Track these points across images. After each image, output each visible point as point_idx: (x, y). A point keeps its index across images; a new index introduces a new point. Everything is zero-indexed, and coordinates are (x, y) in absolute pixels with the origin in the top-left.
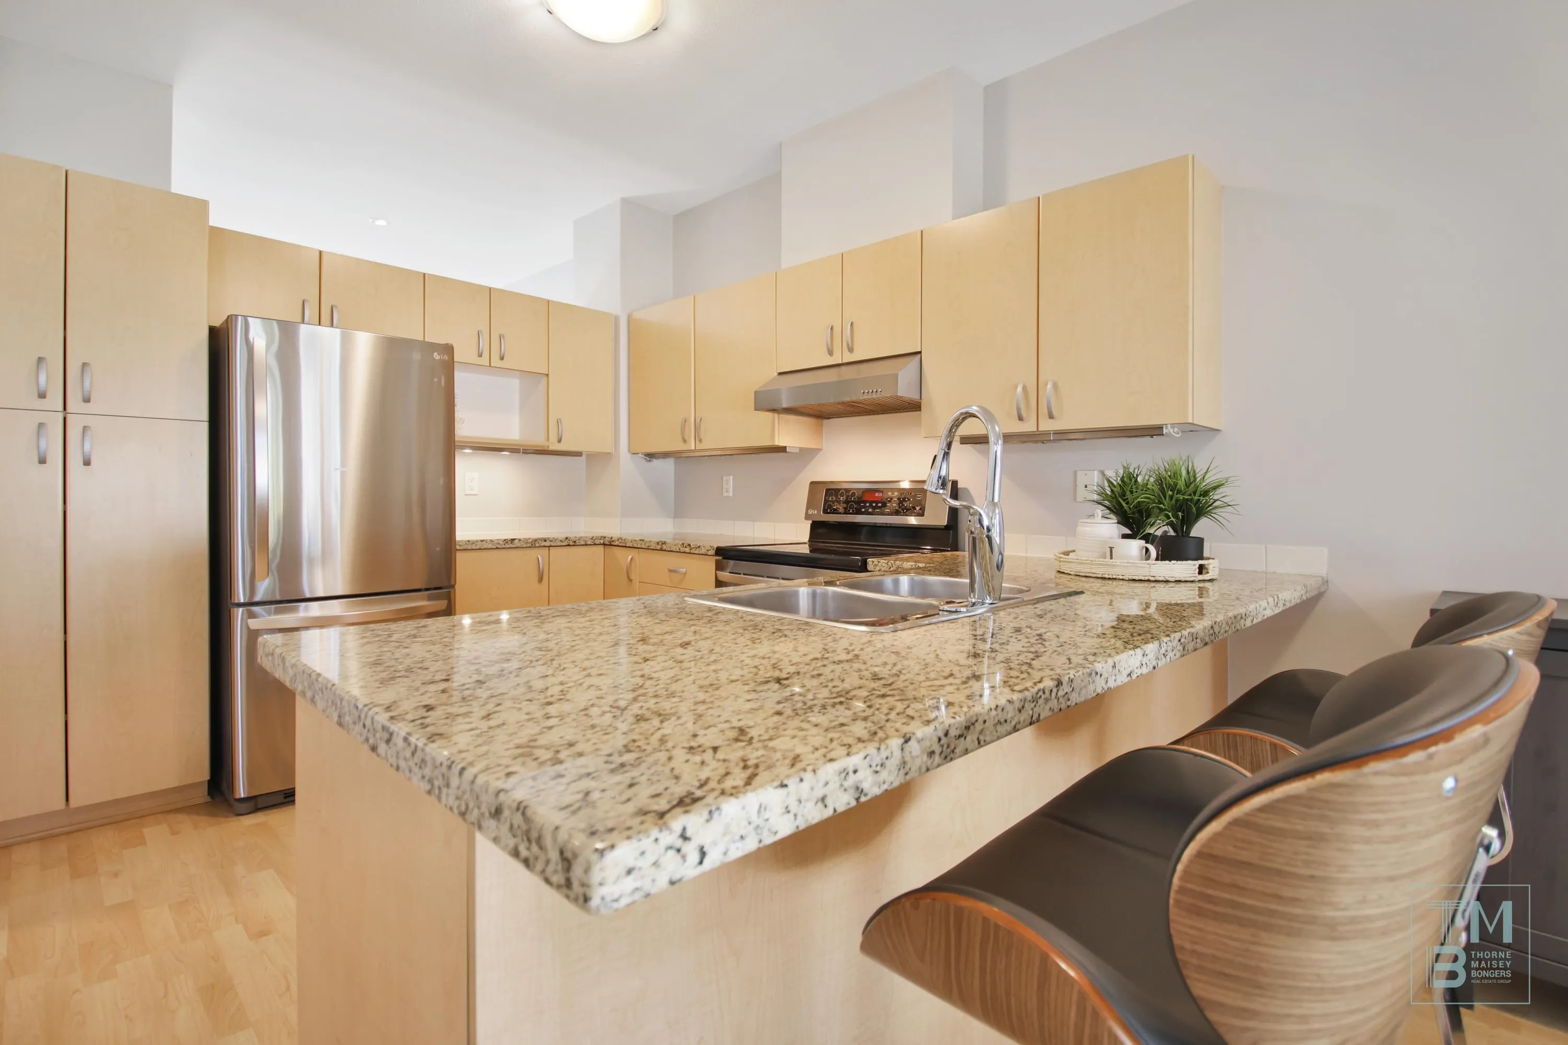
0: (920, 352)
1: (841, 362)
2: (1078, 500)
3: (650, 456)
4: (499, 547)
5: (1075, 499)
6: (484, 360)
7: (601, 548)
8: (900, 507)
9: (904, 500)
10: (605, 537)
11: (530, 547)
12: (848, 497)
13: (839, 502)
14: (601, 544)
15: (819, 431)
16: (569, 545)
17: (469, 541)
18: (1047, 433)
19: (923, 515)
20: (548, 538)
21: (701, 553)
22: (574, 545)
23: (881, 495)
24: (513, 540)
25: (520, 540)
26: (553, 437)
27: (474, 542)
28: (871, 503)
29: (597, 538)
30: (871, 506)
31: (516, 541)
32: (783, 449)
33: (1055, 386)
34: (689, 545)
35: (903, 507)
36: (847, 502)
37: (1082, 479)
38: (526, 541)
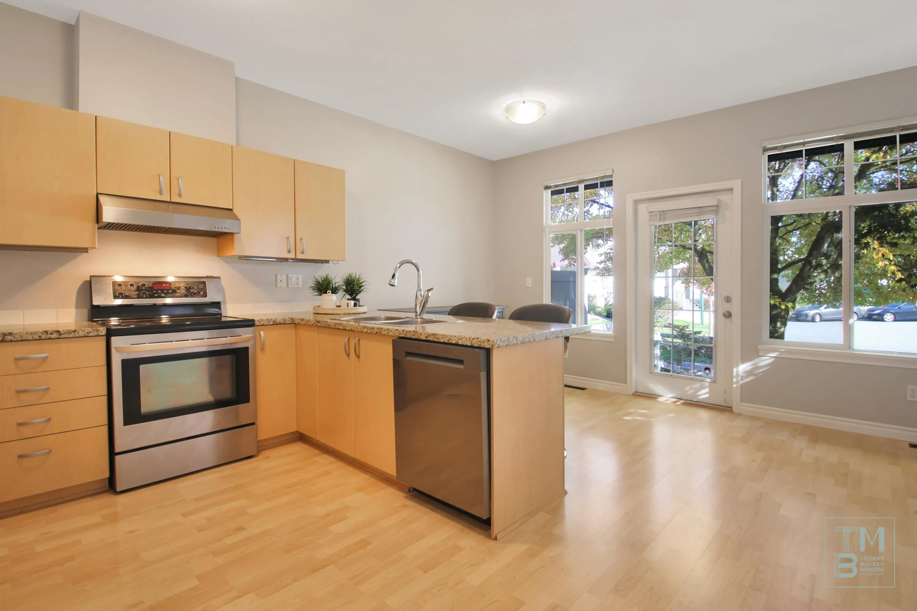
5: (276, 286)
9: (190, 288)
35: (191, 292)
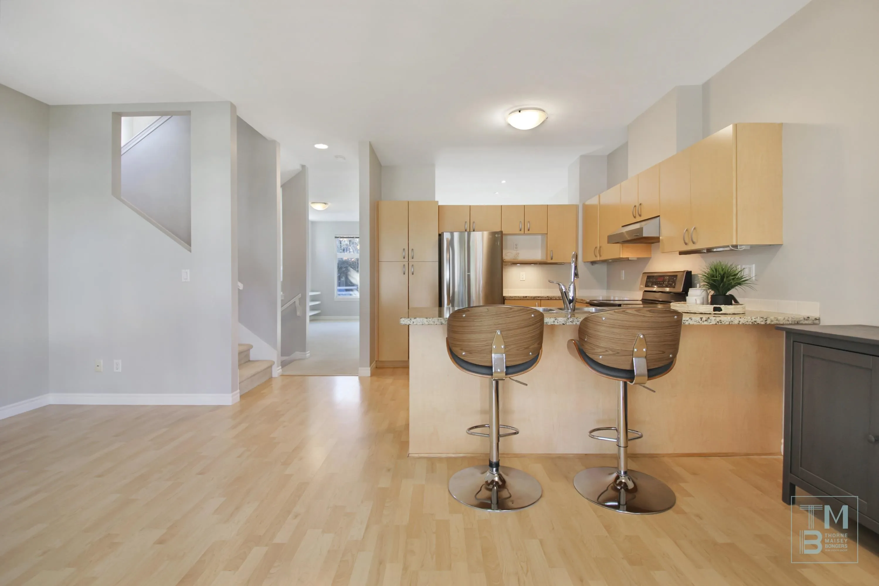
0: (659, 216)
1: (638, 221)
3: (592, 263)
4: (521, 299)
6: (522, 232)
8: (668, 284)
9: (670, 280)
13: (650, 282)
15: (649, 250)
16: (548, 299)
17: (510, 297)
19: (674, 287)
20: (540, 297)
22: (551, 299)
23: (663, 278)
24: (526, 297)
25: (529, 297)
26: (549, 258)
27: (512, 297)
28: (660, 282)
31: (527, 297)
32: (626, 259)
33: (695, 230)
38: (531, 297)
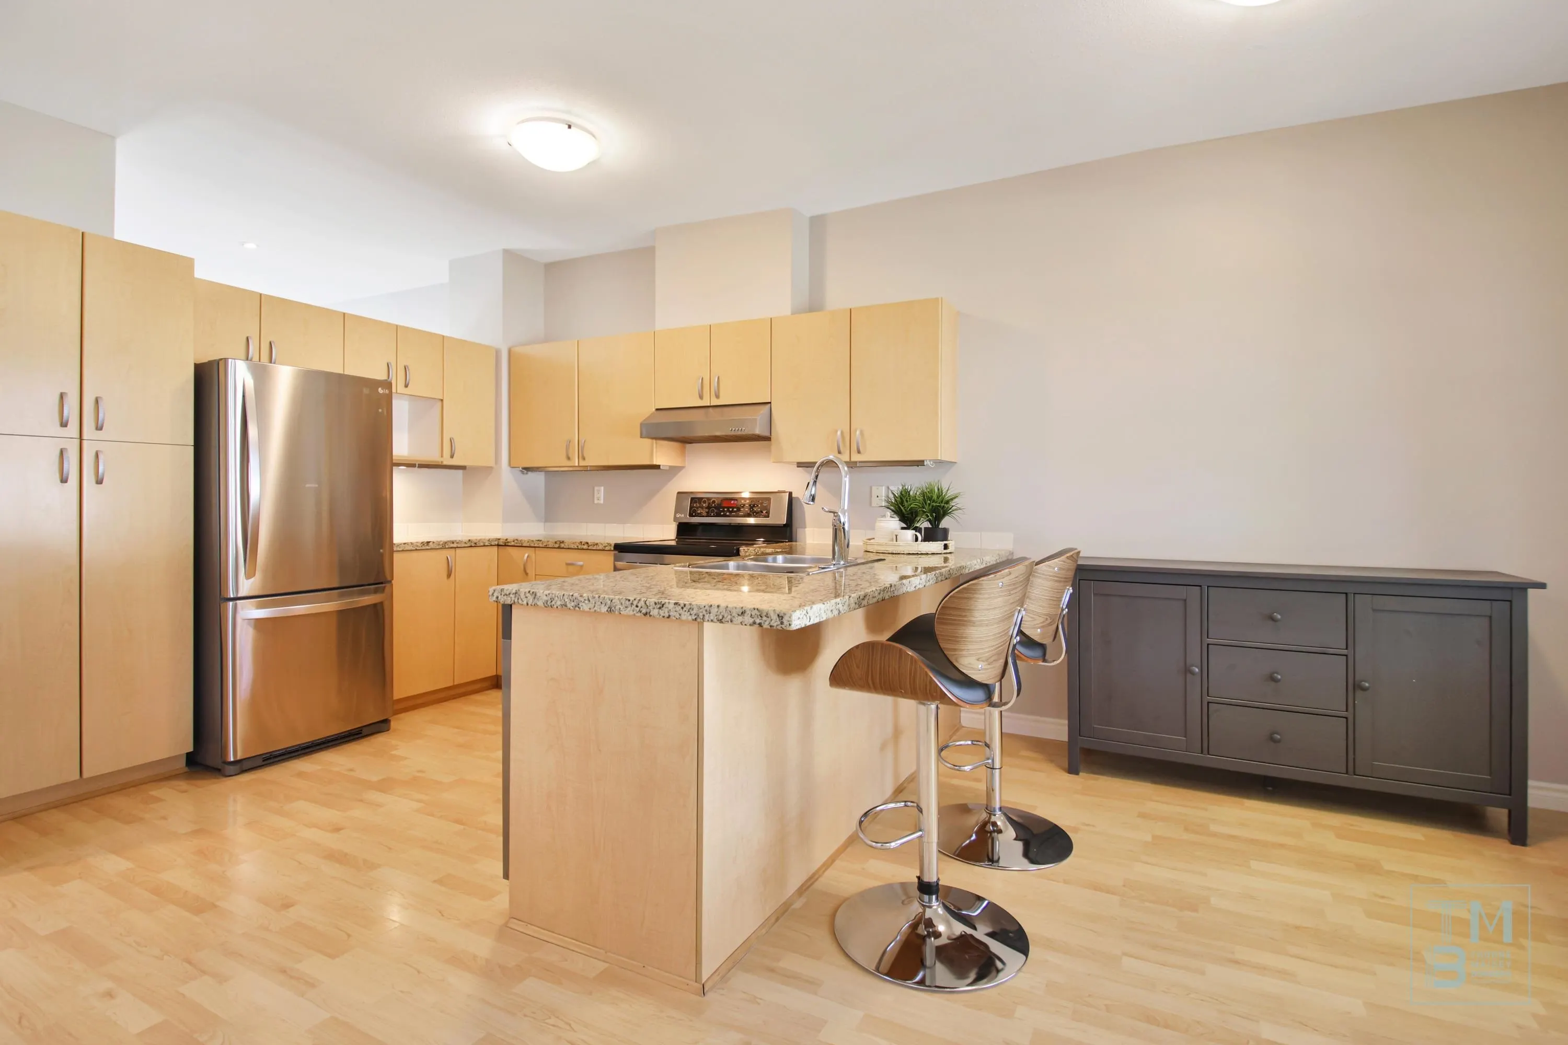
0: (770, 403)
1: (709, 405)
2: (873, 505)
3: (527, 469)
4: (418, 548)
7: (496, 548)
8: (751, 511)
10: (499, 539)
11: (441, 548)
12: (709, 503)
13: (702, 508)
14: (495, 545)
15: (683, 453)
16: (471, 546)
18: (856, 462)
19: (768, 517)
20: (456, 541)
21: (598, 548)
22: (475, 546)
23: (736, 502)
24: (428, 543)
25: (434, 542)
26: (447, 454)
29: (493, 540)
30: (728, 511)
31: (431, 544)
32: (657, 467)
33: (862, 433)
34: (587, 543)
36: (708, 507)
37: (875, 491)
38: (438, 543)
